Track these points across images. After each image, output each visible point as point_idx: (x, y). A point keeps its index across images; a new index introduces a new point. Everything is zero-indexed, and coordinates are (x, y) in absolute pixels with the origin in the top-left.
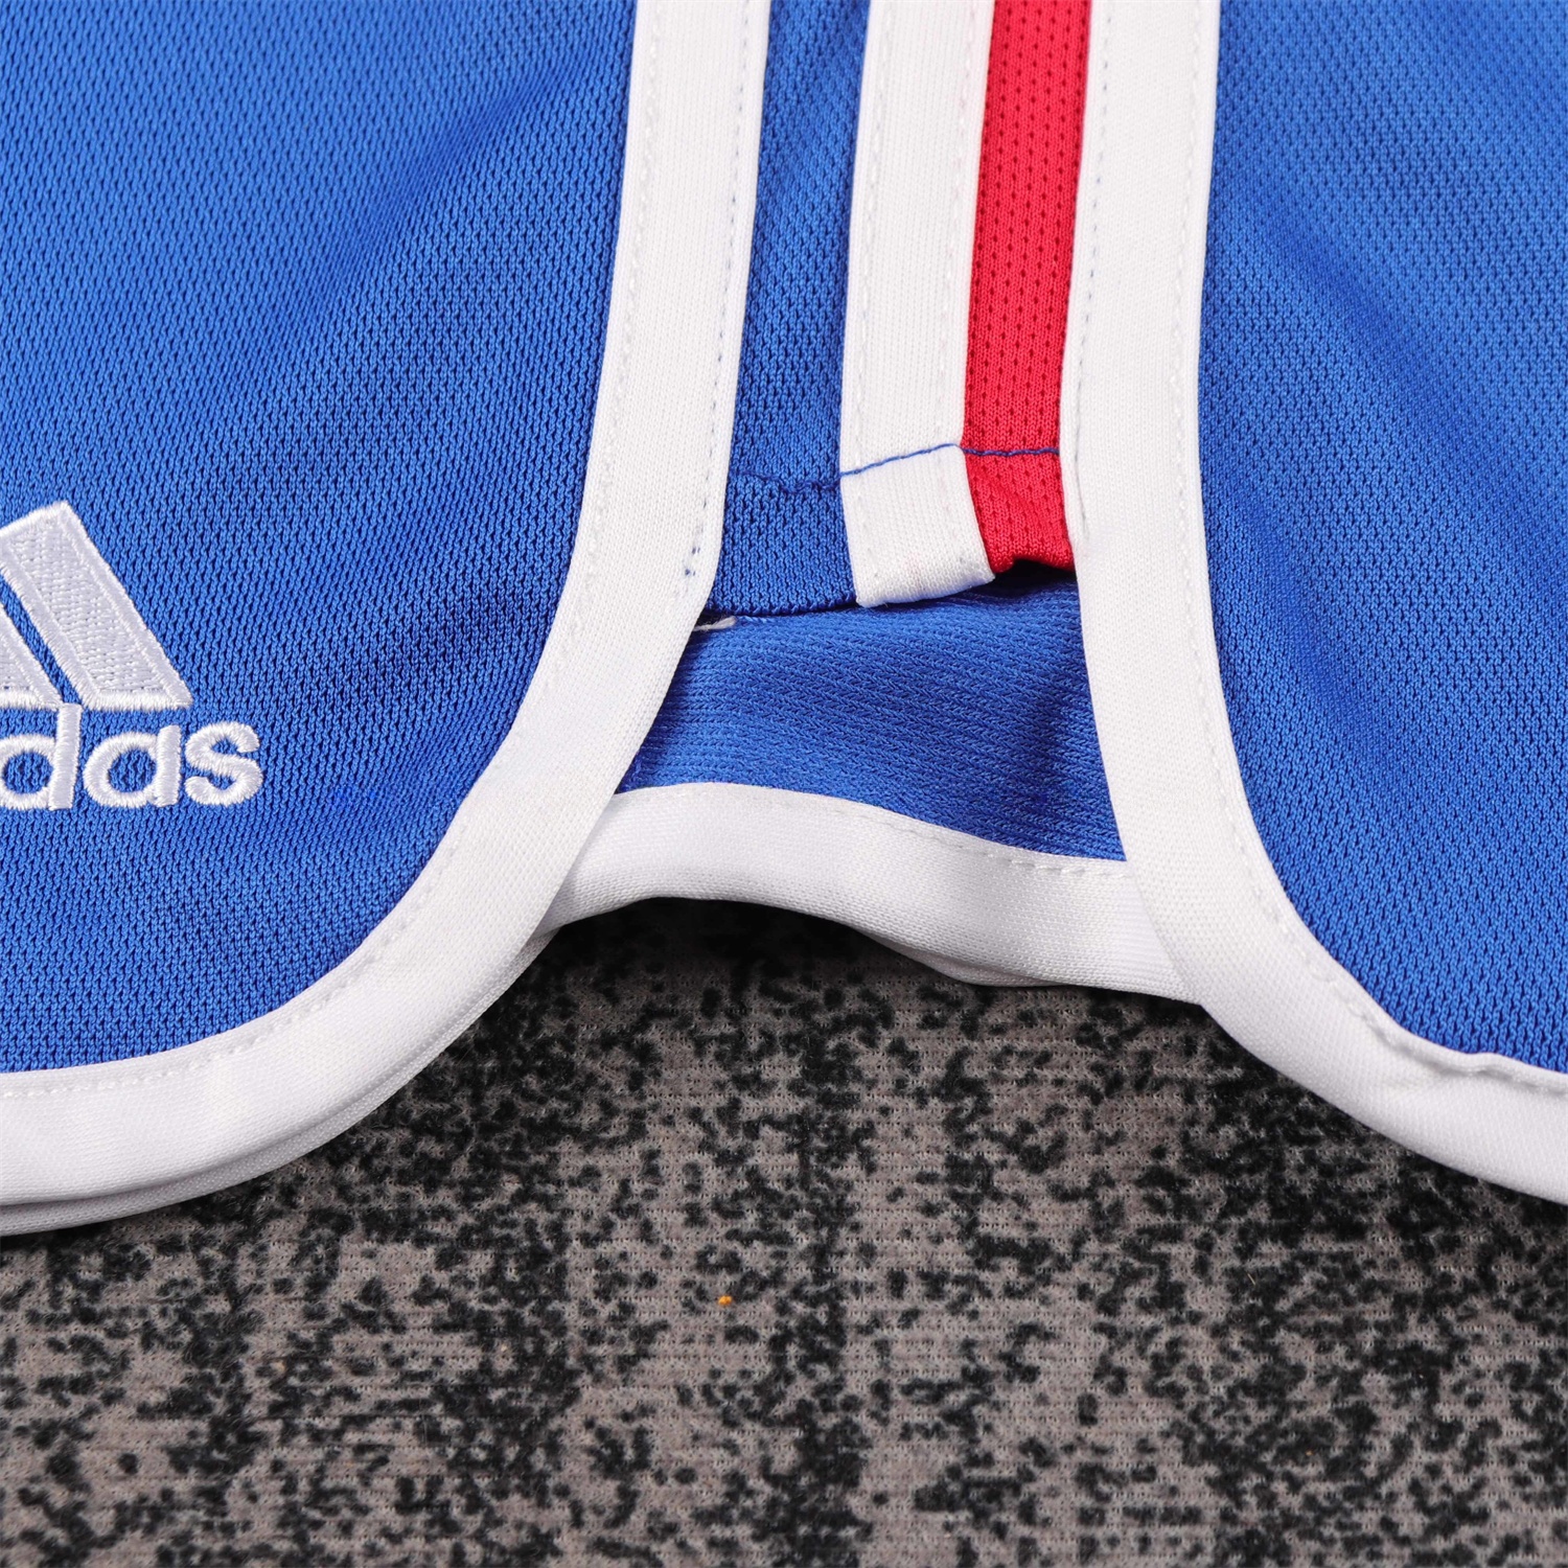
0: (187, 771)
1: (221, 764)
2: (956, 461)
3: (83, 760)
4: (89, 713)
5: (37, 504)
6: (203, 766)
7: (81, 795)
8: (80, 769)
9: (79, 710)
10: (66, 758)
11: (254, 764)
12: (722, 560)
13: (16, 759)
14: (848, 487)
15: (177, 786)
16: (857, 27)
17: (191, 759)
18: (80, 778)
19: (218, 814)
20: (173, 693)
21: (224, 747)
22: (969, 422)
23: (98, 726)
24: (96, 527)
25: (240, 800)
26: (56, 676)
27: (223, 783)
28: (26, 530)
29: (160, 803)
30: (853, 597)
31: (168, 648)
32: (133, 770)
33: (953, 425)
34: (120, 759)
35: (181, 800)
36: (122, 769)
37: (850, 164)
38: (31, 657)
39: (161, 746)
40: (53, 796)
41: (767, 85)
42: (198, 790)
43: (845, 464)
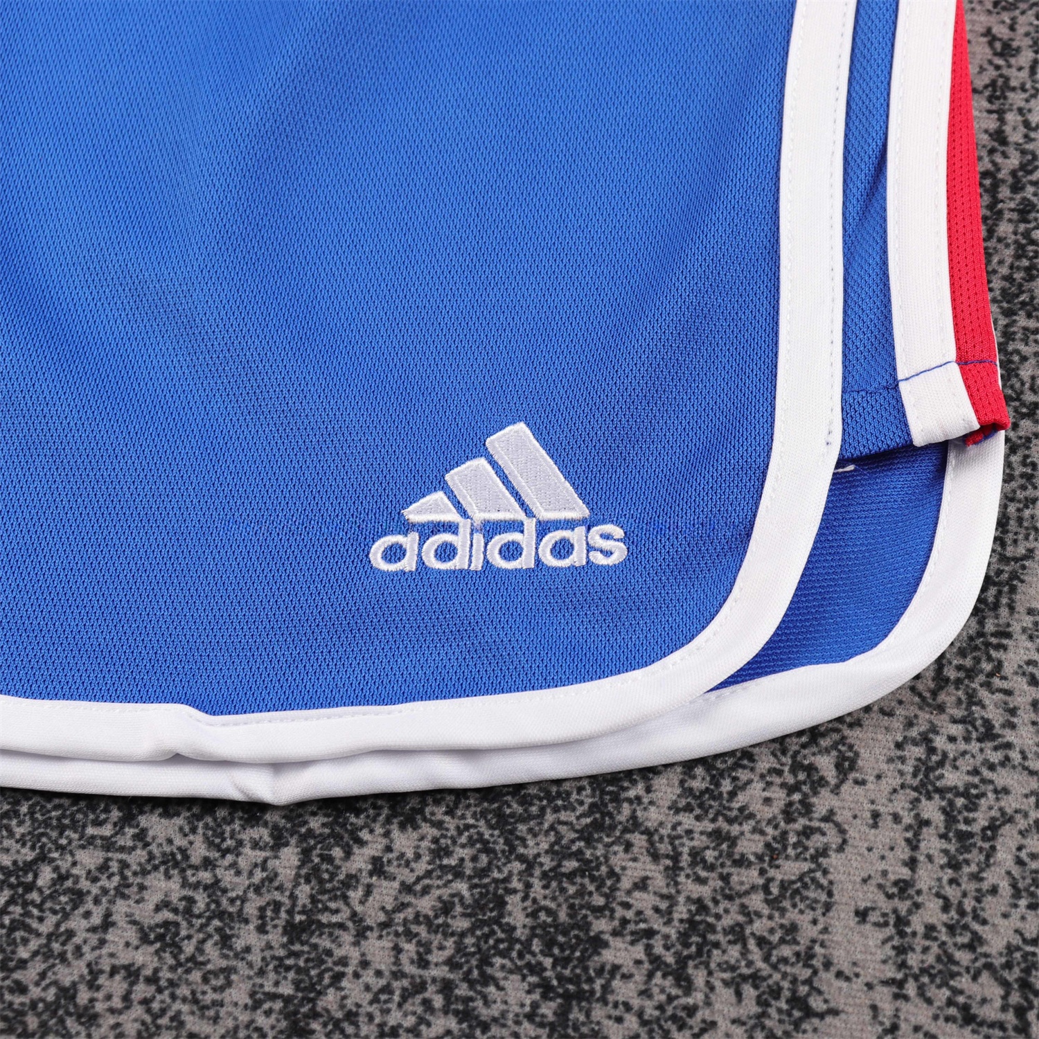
0: (590, 548)
1: (607, 545)
2: (955, 370)
3: (538, 544)
4: (539, 523)
5: (509, 424)
6: (597, 546)
7: (538, 561)
8: (537, 548)
9: (534, 520)
10: (529, 545)
11: (622, 545)
12: (844, 434)
13: (505, 544)
14: (902, 386)
15: (585, 556)
16: (882, 191)
17: (591, 542)
18: (537, 553)
19: (607, 569)
20: (579, 510)
21: (607, 537)
22: (959, 348)
23: (544, 528)
24: (538, 434)
25: (617, 562)
26: (522, 504)
27: (607, 553)
28: (504, 435)
29: (577, 564)
30: (911, 441)
31: (576, 489)
32: (563, 549)
33: (952, 354)
34: (556, 543)
35: (587, 563)
36: (557, 549)
37: (885, 242)
38: (509, 496)
39: (576, 536)
40: (525, 562)
41: (844, 214)
42: (595, 557)
43: (900, 376)
